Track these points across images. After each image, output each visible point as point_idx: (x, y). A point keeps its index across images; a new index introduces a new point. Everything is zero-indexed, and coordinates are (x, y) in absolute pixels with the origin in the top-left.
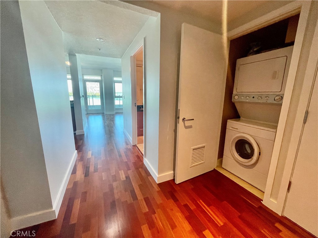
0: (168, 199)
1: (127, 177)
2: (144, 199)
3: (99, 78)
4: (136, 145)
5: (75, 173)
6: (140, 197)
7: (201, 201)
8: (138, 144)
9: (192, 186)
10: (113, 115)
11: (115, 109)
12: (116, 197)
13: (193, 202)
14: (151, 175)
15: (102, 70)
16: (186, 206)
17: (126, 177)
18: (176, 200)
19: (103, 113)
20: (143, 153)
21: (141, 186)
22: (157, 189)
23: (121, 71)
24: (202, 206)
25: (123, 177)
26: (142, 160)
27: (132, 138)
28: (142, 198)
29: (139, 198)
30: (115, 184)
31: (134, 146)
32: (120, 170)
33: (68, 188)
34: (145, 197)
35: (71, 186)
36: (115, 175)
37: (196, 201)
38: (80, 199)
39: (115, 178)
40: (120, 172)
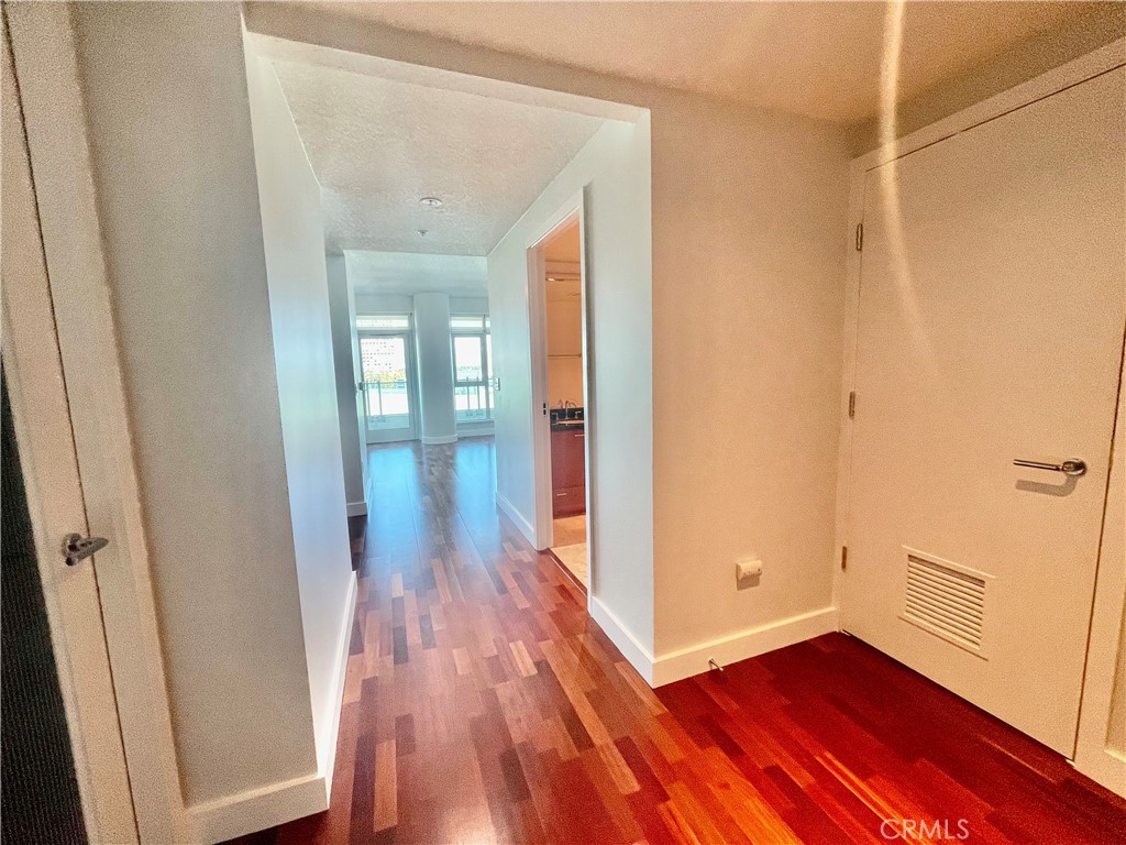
0: (702, 747)
1: (542, 665)
2: (617, 743)
3: (401, 323)
4: (549, 549)
5: (361, 650)
6: (599, 735)
7: (829, 756)
8: (555, 546)
9: (785, 701)
10: (451, 446)
11: (458, 424)
12: (517, 736)
13: (798, 757)
14: (624, 659)
15: (412, 297)
16: (774, 772)
17: (537, 664)
18: (733, 751)
19: (417, 441)
20: (587, 583)
21: (596, 699)
22: (653, 706)
23: (487, 298)
24: (834, 773)
25: (526, 665)
26: (582, 604)
27: (533, 527)
28: (610, 741)
29: (597, 741)
30: (504, 691)
31: (542, 553)
32: (512, 640)
33: (346, 702)
34: (619, 736)
35: (356, 696)
36: (497, 657)
37: (810, 757)
38: (394, 741)
39: (499, 668)
40: (511, 645)
